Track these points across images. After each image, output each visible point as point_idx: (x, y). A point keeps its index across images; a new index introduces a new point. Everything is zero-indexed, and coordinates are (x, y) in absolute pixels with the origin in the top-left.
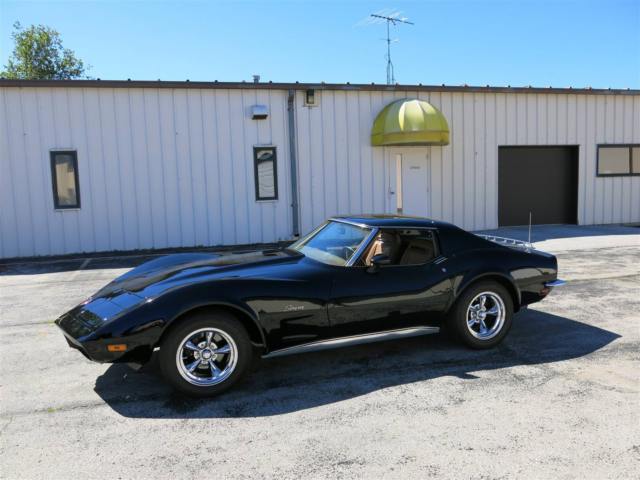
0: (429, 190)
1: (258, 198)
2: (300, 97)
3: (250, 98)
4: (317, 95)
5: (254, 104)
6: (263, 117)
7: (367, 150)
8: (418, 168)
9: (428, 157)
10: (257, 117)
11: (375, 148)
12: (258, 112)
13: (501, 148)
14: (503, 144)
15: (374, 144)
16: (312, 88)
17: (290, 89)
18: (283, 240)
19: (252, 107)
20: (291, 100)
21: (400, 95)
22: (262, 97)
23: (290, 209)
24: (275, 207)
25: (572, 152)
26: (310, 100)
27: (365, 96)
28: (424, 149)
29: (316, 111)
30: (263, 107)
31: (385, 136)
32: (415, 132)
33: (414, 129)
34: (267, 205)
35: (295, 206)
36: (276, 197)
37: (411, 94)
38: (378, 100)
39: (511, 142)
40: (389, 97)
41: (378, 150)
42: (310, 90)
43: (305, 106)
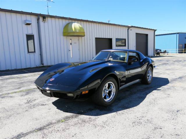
0: (79, 50)
1: (28, 52)
2: (41, 19)
3: (24, 17)
4: (47, 18)
5: (26, 19)
6: (30, 24)
7: (62, 37)
8: (76, 43)
9: (79, 40)
10: (27, 24)
11: (64, 37)
12: (28, 22)
13: (96, 38)
14: (96, 37)
15: (64, 36)
17: (38, 16)
18: (38, 66)
19: (25, 20)
20: (38, 19)
21: (70, 21)
22: (29, 17)
23: (40, 56)
24: (34, 55)
25: (110, 40)
26: (44, 20)
27: (60, 20)
28: (77, 38)
29: (46, 24)
31: (68, 33)
33: (77, 31)
34: (32, 54)
35: (41, 55)
36: (35, 52)
37: (73, 21)
38: (65, 22)
39: (98, 37)
40: (67, 21)
41: (65, 37)
42: (44, 17)
43: (42, 22)
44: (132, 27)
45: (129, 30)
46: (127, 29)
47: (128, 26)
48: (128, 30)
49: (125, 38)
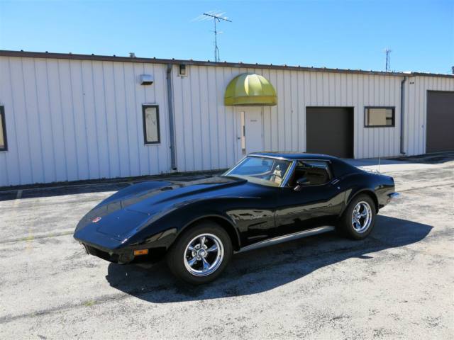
0: (263, 136)
1: (146, 142)
2: (175, 70)
3: (139, 69)
4: (187, 68)
5: (142, 74)
6: (149, 83)
7: (221, 108)
8: (255, 121)
9: (262, 113)
10: (145, 83)
11: (227, 107)
12: (146, 80)
13: (307, 108)
14: (309, 105)
15: (226, 104)
16: (184, 63)
17: (168, 63)
18: (164, 172)
19: (141, 76)
20: (169, 72)
21: (243, 71)
22: (149, 69)
23: (169, 150)
24: (158, 148)
25: (349, 111)
26: (182, 72)
27: (220, 70)
28: (259, 108)
29: (186, 80)
30: (149, 76)
31: (234, 98)
32: (256, 96)
33: (256, 94)
34: (152, 147)
35: (172, 148)
36: (159, 141)
37: (251, 70)
38: (229, 73)
39: (314, 105)
40: (236, 72)
41: (229, 109)
42: (182, 65)
43: (178, 76)
44: (415, 74)
45: (406, 83)
46: (398, 81)
47: (402, 73)
48: (403, 83)
49: (392, 105)
